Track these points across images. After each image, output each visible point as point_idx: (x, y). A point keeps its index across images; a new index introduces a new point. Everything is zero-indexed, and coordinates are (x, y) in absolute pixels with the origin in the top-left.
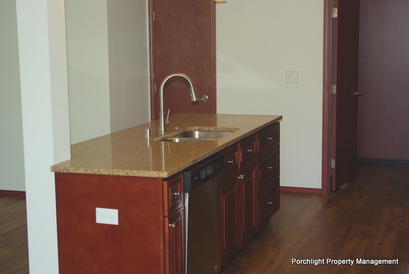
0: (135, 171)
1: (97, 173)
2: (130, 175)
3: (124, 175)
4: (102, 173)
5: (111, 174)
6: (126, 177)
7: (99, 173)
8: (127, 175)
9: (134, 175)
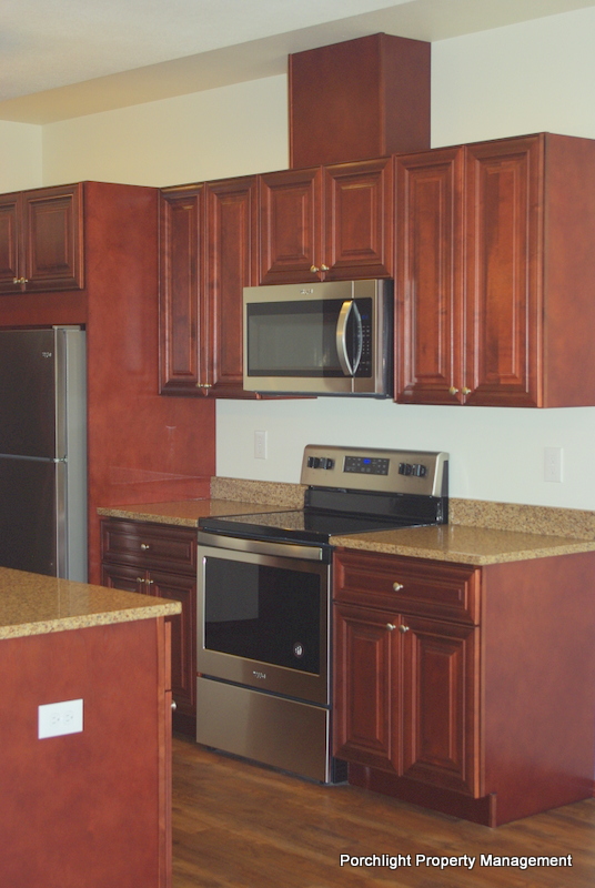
0: (128, 611)
1: (56, 630)
2: (120, 620)
3: (109, 623)
4: (67, 628)
5: (84, 626)
6: (112, 625)
7: (61, 629)
8: (115, 622)
9: (127, 619)
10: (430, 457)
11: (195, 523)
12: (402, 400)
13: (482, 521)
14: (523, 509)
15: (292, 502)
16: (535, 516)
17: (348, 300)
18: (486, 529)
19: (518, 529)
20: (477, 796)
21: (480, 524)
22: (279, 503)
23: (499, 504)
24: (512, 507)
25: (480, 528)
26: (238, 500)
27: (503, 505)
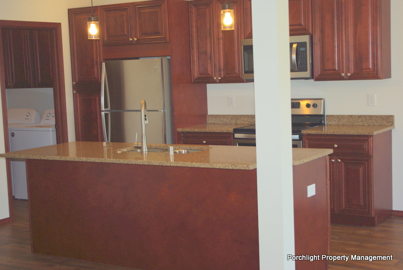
10: (319, 101)
11: (231, 130)
12: (317, 79)
13: (342, 122)
14: (360, 117)
15: (250, 122)
16: (365, 118)
17: (295, 43)
18: (343, 125)
19: (358, 124)
20: (373, 216)
21: (341, 123)
22: (242, 122)
23: (349, 116)
24: (355, 116)
25: (340, 125)
26: (221, 123)
27: (351, 116)
